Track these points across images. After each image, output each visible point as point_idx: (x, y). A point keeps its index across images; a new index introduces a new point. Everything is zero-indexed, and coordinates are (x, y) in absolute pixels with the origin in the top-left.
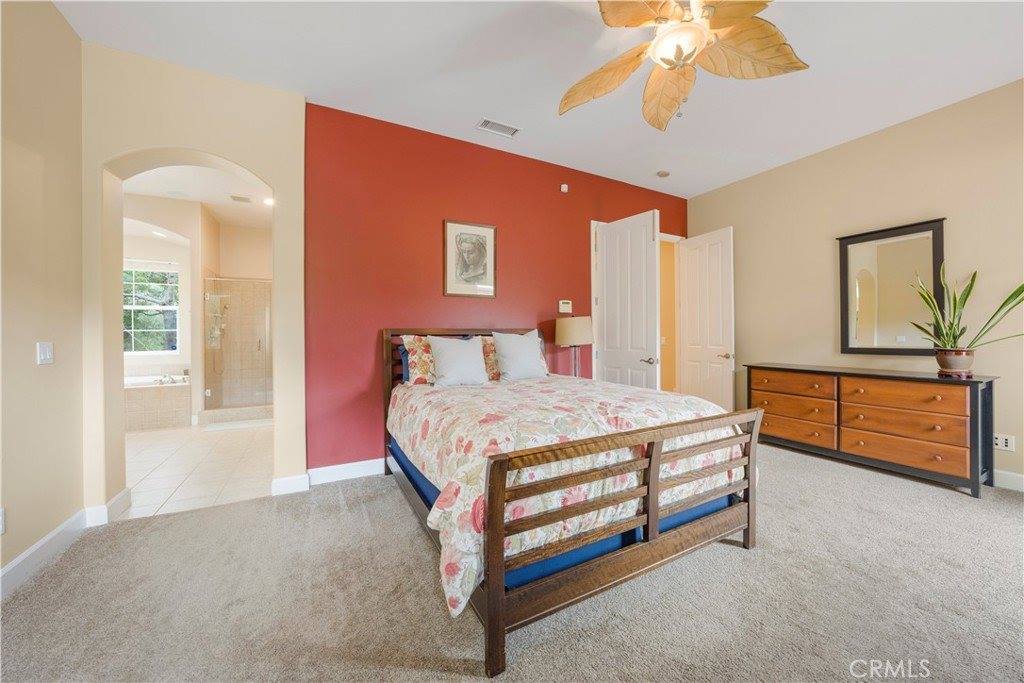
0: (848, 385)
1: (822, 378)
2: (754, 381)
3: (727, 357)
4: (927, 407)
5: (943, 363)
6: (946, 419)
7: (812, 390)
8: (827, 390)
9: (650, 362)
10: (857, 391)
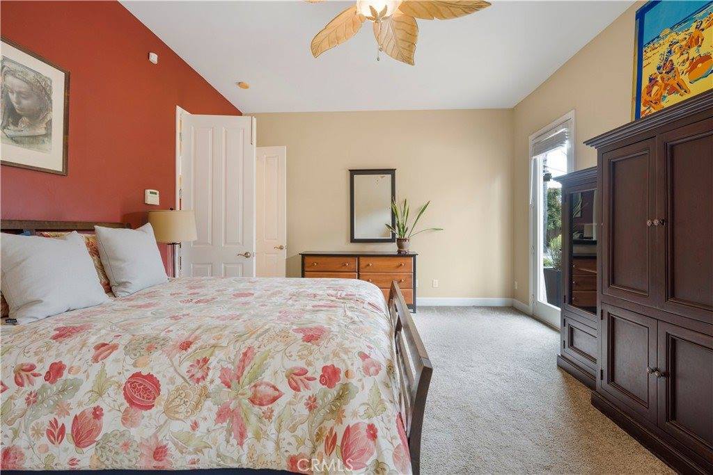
0: (363, 261)
1: (349, 259)
2: (306, 265)
3: (281, 248)
4: (399, 270)
5: (400, 246)
6: (405, 275)
7: (344, 267)
8: (353, 266)
9: (246, 255)
10: (368, 265)
